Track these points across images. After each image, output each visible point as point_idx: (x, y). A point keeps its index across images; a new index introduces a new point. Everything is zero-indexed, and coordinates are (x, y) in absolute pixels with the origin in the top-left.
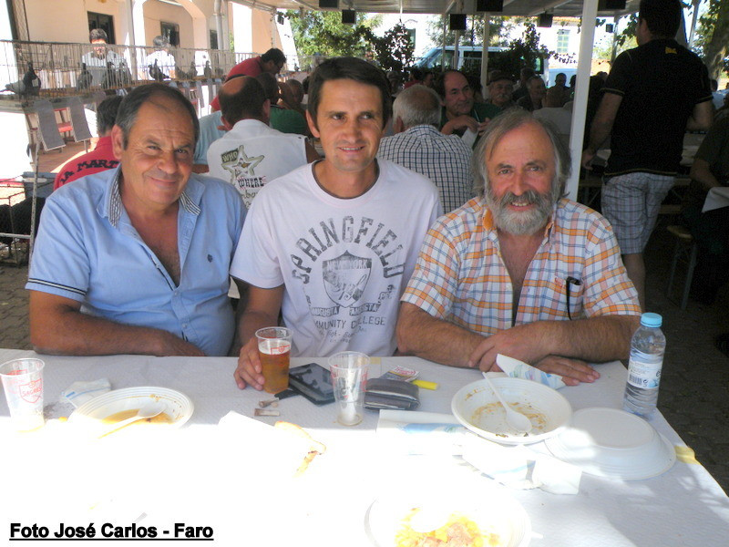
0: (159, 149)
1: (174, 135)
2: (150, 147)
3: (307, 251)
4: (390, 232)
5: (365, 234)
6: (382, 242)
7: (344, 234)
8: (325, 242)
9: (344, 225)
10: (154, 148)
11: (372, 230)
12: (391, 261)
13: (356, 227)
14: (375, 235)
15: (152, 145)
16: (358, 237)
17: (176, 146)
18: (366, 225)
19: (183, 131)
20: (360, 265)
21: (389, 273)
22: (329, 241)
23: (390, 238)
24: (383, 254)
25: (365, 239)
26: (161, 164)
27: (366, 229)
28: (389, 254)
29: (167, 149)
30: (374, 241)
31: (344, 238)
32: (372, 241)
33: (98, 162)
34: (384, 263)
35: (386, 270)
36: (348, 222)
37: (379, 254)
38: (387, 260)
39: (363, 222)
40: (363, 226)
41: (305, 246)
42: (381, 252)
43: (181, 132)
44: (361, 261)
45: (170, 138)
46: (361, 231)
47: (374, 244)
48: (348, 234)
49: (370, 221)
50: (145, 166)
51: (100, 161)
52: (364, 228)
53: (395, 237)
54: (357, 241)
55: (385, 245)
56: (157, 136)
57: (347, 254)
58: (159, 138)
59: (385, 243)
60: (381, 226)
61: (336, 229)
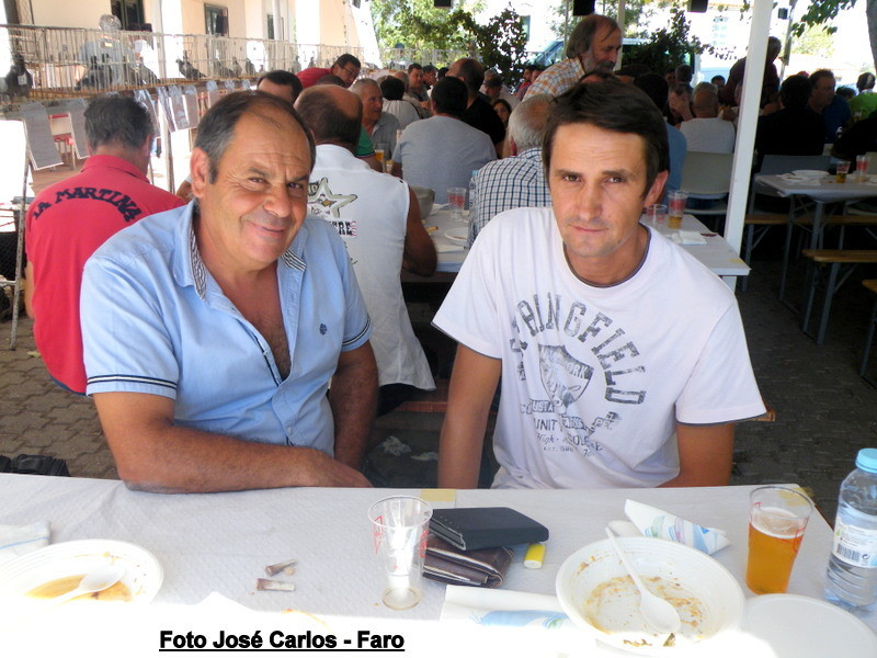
0: (265, 182)
1: (289, 161)
2: (252, 179)
3: (527, 320)
4: (630, 345)
5: (594, 335)
6: (614, 353)
7: (568, 323)
8: (545, 321)
9: (572, 312)
10: (257, 180)
11: (606, 333)
12: (621, 383)
13: (587, 320)
14: (608, 342)
15: (257, 175)
16: (585, 335)
17: (290, 178)
18: (600, 324)
19: (300, 156)
20: (576, 371)
21: (614, 396)
22: (550, 321)
23: (628, 352)
24: (612, 369)
25: (593, 342)
26: (270, 203)
27: (598, 330)
28: (620, 373)
29: (277, 182)
30: (604, 348)
31: (566, 327)
32: (601, 347)
33: (84, 191)
34: (609, 382)
35: (610, 391)
36: (578, 311)
37: (605, 367)
38: (614, 378)
39: (598, 319)
40: (595, 323)
41: (527, 313)
42: (609, 366)
43: (298, 159)
44: (578, 366)
45: (282, 165)
46: (590, 329)
47: (603, 352)
48: (573, 325)
49: (608, 321)
50: (243, 206)
51: (87, 189)
52: (596, 327)
53: (636, 353)
54: (582, 338)
55: (617, 359)
56: (264, 163)
57: (563, 349)
58: (267, 165)
59: (618, 356)
60: (620, 332)
61: (560, 313)
